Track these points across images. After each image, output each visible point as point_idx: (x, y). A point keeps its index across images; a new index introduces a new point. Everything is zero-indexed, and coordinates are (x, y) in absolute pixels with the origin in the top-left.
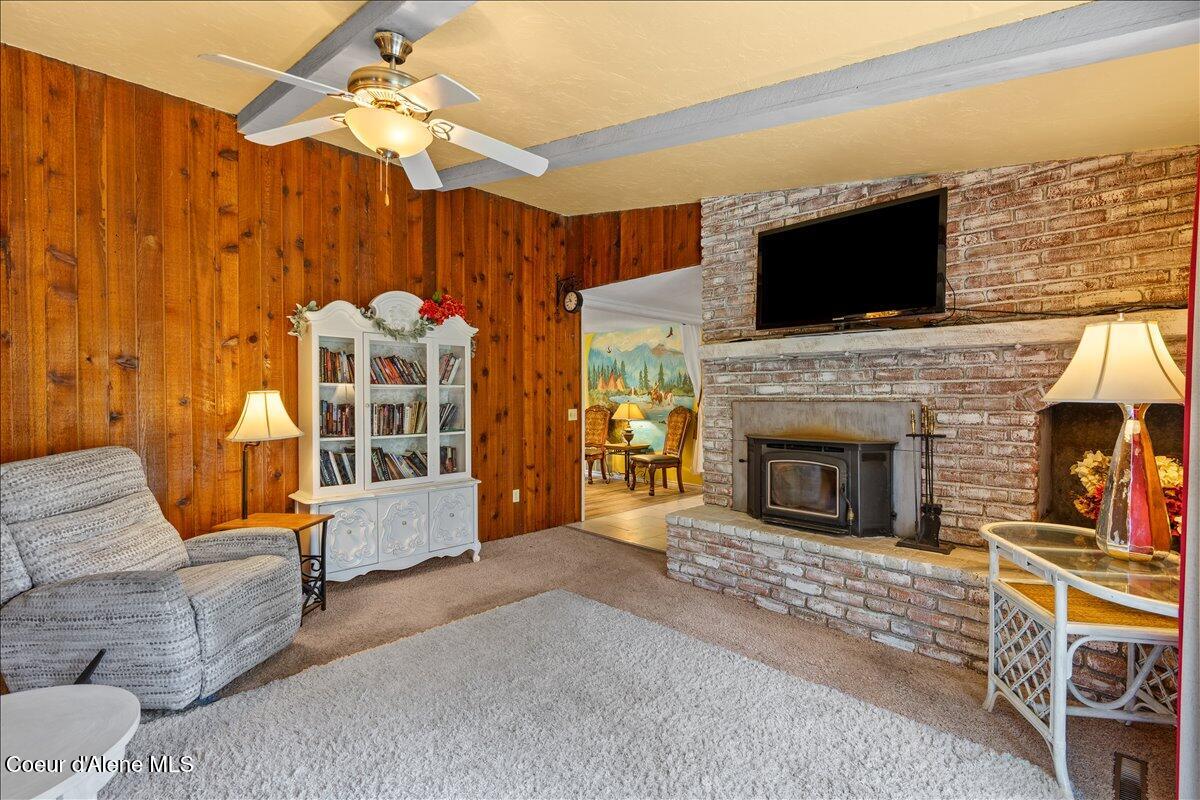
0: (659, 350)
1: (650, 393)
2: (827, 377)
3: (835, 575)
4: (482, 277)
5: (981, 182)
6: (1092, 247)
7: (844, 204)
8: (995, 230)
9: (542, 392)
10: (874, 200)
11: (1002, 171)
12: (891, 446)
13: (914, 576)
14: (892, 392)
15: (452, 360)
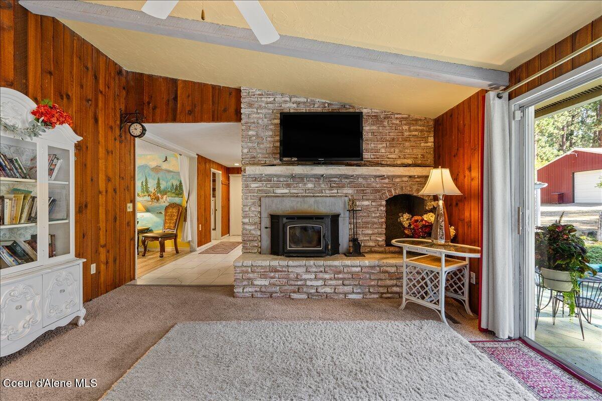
0: (157, 169)
1: (149, 195)
2: (310, 185)
3: (330, 274)
4: (68, 97)
5: (369, 113)
6: (400, 144)
7: (317, 108)
8: (373, 132)
9: (110, 190)
10: (330, 110)
11: (375, 110)
12: (338, 216)
13: (361, 267)
14: (338, 193)
15: (55, 160)
